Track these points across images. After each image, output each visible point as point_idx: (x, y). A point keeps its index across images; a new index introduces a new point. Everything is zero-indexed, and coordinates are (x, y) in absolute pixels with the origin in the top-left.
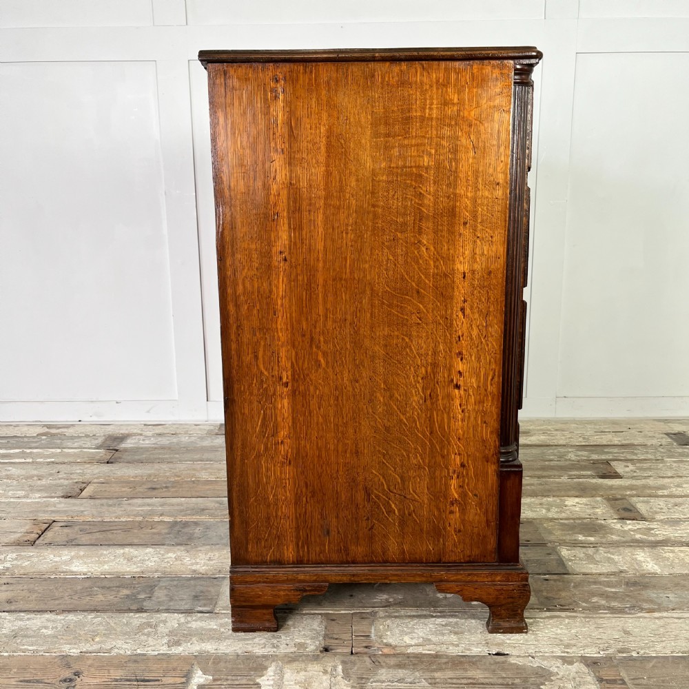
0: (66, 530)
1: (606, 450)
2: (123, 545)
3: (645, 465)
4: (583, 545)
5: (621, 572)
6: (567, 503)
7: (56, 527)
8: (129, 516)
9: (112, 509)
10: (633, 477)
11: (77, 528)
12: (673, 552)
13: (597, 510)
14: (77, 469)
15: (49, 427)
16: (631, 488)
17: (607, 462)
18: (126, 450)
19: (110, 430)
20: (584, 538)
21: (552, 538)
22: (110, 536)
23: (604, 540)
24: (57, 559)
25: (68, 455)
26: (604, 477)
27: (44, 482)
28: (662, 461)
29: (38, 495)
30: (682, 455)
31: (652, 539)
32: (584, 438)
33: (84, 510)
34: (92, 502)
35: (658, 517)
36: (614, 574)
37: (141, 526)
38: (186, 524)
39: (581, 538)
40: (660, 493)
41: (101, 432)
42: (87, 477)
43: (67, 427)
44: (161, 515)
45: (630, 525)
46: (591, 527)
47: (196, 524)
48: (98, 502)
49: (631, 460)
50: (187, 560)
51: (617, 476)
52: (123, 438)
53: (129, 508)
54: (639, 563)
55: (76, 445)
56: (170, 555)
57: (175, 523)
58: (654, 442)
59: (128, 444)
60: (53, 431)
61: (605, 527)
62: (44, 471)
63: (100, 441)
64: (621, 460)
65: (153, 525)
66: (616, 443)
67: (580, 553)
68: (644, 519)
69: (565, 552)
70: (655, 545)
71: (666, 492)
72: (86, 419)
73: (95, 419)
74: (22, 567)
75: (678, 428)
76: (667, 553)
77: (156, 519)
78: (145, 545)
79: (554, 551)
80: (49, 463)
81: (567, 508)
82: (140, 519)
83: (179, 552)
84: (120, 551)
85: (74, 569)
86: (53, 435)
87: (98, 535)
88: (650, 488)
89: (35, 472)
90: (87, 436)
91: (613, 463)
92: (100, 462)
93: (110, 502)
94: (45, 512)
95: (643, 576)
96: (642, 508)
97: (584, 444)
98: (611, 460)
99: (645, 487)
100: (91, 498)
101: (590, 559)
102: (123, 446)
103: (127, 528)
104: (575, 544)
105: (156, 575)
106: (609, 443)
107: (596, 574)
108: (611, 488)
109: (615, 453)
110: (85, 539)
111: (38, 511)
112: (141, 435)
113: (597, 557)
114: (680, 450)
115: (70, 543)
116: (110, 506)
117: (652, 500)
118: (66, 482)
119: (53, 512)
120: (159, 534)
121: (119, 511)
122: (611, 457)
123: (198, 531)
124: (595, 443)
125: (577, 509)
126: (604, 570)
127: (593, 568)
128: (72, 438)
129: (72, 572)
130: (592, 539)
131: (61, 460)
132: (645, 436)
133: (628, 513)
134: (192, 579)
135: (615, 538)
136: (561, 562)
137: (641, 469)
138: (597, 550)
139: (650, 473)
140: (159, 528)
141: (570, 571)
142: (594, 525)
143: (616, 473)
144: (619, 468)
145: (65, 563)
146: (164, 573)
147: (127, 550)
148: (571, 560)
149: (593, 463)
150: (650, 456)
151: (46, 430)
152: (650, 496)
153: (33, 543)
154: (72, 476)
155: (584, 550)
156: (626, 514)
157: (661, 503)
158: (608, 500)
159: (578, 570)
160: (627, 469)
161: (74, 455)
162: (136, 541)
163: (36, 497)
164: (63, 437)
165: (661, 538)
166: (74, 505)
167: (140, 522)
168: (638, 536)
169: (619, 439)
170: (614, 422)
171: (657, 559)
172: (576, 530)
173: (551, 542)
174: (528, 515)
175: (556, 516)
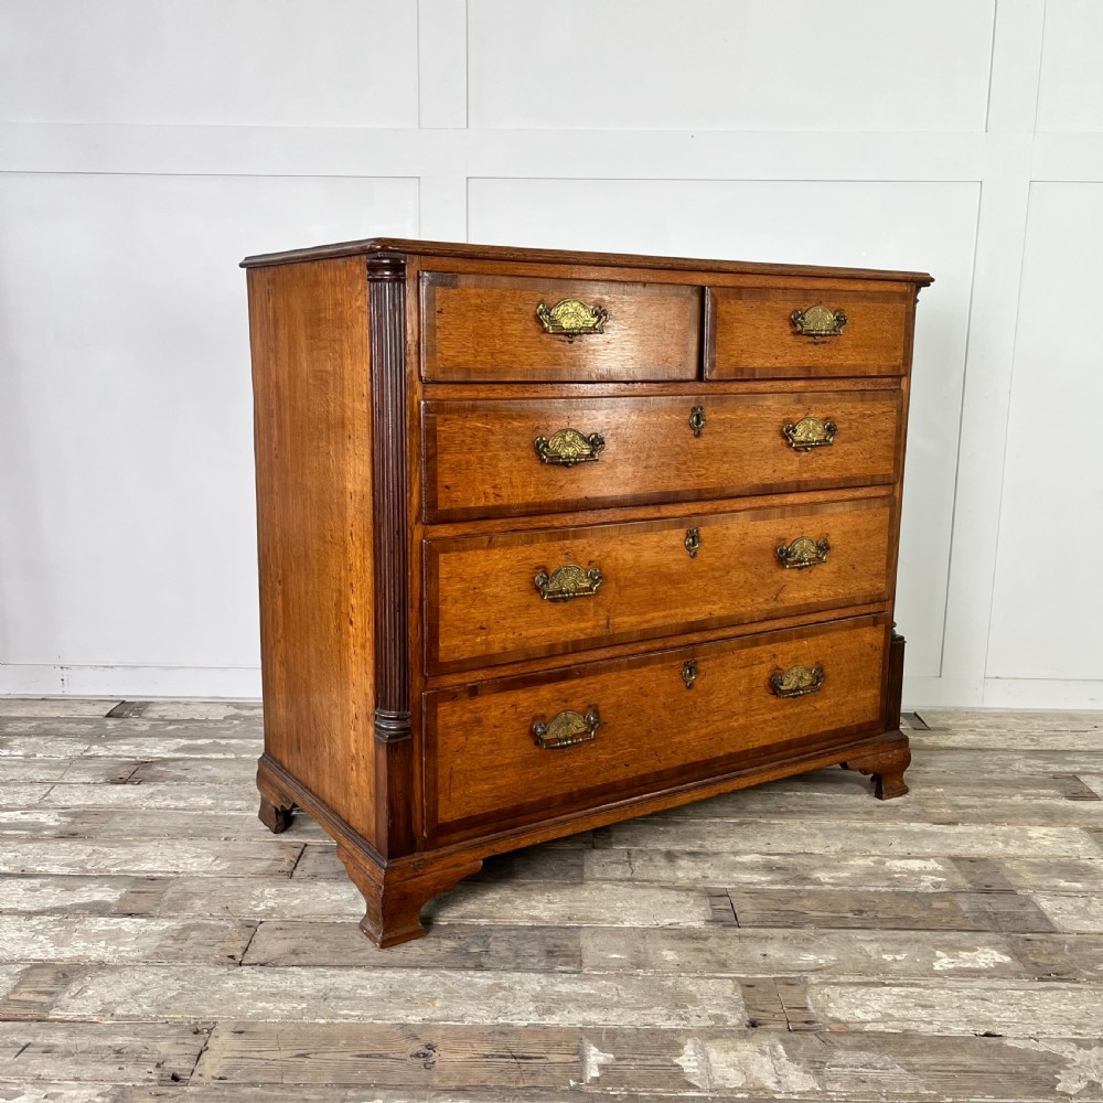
1: (1068, 759)
4: (1069, 894)
6: (1030, 834)
13: (1077, 846)
17: (1074, 777)
20: (1067, 884)
21: (1020, 882)
23: (1096, 888)
26: (1074, 797)
32: (1032, 740)
39: (1063, 883)
46: (1074, 870)
51: (1093, 796)
61: (1093, 868)
64: (1093, 774)
66: (1081, 748)
67: (1068, 905)
69: (1046, 904)
79: (1027, 902)
81: (1033, 841)
91: (1083, 778)
97: (1033, 748)
98: (1079, 773)
101: (1084, 913)
104: (1056, 892)
105: (483, 922)
106: (1070, 748)
107: (1095, 933)
108: (1088, 814)
109: (1084, 763)
113: (1093, 911)
122: (1078, 769)
124: (1050, 748)
125: (1047, 843)
127: (1090, 926)
130: (1079, 885)
136: (1042, 916)
138: (1090, 901)
141: (1059, 928)
142: (1077, 866)
143: (1092, 792)
144: (1095, 786)
146: (492, 919)
148: (1056, 914)
149: (1054, 778)
155: (1071, 900)
158: (1089, 830)
159: (1069, 927)
169: (1083, 742)
170: (1072, 717)
172: (1054, 873)
173: (1020, 888)
174: (979, 850)
175: (1019, 852)
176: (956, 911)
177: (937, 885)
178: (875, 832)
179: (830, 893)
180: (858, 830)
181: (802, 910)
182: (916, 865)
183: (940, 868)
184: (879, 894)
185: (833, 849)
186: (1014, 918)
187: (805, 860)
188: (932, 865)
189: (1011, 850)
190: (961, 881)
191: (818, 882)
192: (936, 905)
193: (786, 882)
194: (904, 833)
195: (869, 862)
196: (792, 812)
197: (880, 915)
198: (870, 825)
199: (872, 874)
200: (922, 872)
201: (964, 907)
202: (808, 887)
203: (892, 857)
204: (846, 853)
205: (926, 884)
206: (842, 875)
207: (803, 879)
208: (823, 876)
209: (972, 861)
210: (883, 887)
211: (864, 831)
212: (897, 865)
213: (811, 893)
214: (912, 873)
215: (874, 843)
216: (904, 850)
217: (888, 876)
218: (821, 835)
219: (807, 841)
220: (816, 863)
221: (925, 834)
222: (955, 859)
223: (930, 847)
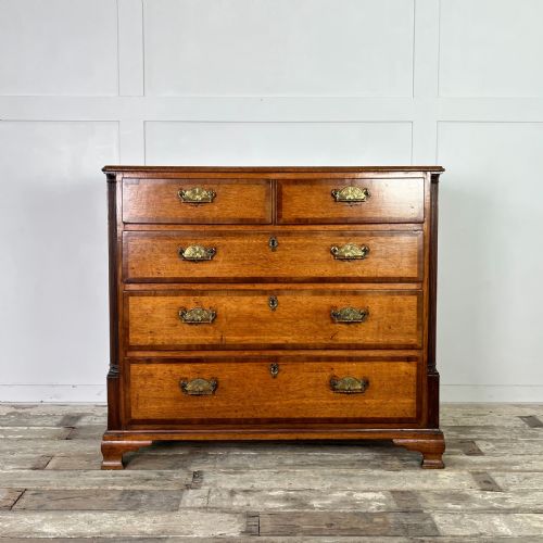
0: (37, 497)
1: (471, 431)
2: (83, 510)
3: (503, 444)
4: (453, 512)
5: (481, 534)
6: (440, 476)
7: (28, 495)
8: (87, 485)
9: (72, 479)
10: (492, 455)
11: (45, 496)
12: (522, 517)
13: (464, 483)
14: (43, 445)
15: (17, 407)
16: (491, 464)
17: (473, 442)
18: (81, 428)
19: (67, 410)
20: (453, 506)
21: (427, 505)
22: (72, 502)
23: (468, 508)
24: (32, 522)
25: (34, 432)
26: (469, 454)
27: (15, 456)
28: (516, 441)
29: (11, 467)
30: (532, 435)
31: (505, 507)
32: (454, 420)
33: (51, 480)
34: (55, 473)
35: (512, 489)
36: (476, 536)
37: (97, 494)
38: (133, 493)
39: (450, 506)
40: (514, 468)
41: (61, 412)
42: (50, 452)
43: (31, 407)
44: (114, 484)
45: (489, 496)
46: (458, 497)
47: (142, 492)
48: (61, 473)
49: (491, 440)
50: (136, 523)
51: (480, 453)
52: (78, 417)
53: (87, 478)
54: (495, 527)
55: (39, 423)
56: (123, 518)
57: (125, 492)
58: (511, 424)
59: (83, 422)
60: (20, 411)
61: (470, 496)
62: (16, 446)
63: (58, 420)
64: (483, 440)
65: (107, 493)
66: (480, 424)
67: (450, 518)
68: (501, 490)
69: (437, 519)
70: (508, 512)
71: (518, 468)
72: (48, 400)
73: (54, 400)
74: (4, 529)
75: (529, 412)
76: (517, 518)
77: (110, 488)
78: (101, 510)
79: (429, 517)
80: (18, 440)
81: (440, 480)
82: (97, 487)
83: (130, 516)
84: (81, 515)
85: (46, 530)
86: (20, 414)
87: (63, 502)
88: (506, 464)
89: (8, 447)
90: (48, 415)
91: (477, 442)
92: (60, 438)
93: (71, 473)
94: (18, 482)
95: (498, 538)
96: (499, 481)
97: (454, 425)
98: (475, 439)
99: (502, 463)
100: (55, 469)
101: (457, 523)
102: (79, 424)
103: (86, 495)
104: (446, 511)
105: (112, 536)
106: (474, 425)
107: (461, 536)
108: (475, 464)
109: (479, 433)
110: (52, 505)
111: (11, 481)
112: (92, 414)
113: (463, 522)
114: (531, 431)
115: (40, 509)
116: (71, 476)
117: (507, 474)
118: (34, 456)
119: (25, 481)
120: (112, 500)
121: (78, 480)
122: (475, 437)
123: (144, 497)
124: (463, 425)
125: (448, 481)
126: (468, 533)
127: (459, 532)
128: (36, 417)
129: (44, 533)
130: (459, 507)
131: (28, 436)
132: (503, 419)
133: (488, 485)
134: (140, 539)
135: (477, 506)
136: (434, 527)
137: (499, 447)
138: (463, 516)
139: (506, 451)
140: (112, 495)
141: (441, 533)
142: (461, 495)
143: (480, 450)
144: (482, 447)
145: (39, 525)
146: (118, 534)
147: (87, 514)
148: (442, 525)
149: (461, 442)
150: (506, 436)
151: (13, 410)
152: (505, 470)
153: (10, 508)
154: (39, 451)
155: (452, 516)
156: (487, 486)
157: (514, 476)
158: (473, 473)
159: (447, 533)
160: (488, 448)
161: (40, 431)
162: (94, 507)
163: (10, 469)
164: (28, 416)
165: (513, 506)
166: (42, 475)
167: (96, 491)
168: (495, 505)
169: (481, 421)
170: (479, 406)
171: (510, 524)
172: (447, 499)
173: (426, 509)
174: (408, 486)
175: (431, 487)
176: (385, 524)
177: (379, 508)
178: (352, 476)
179: (316, 514)
180: (342, 475)
181: (297, 524)
182: (370, 496)
183: (384, 497)
184: (344, 514)
185: (326, 487)
186: (418, 527)
187: (307, 494)
188: (380, 495)
189: (426, 486)
190: (393, 505)
191: (312, 507)
192: (376, 520)
193: (294, 507)
194: (369, 476)
195: (344, 494)
196: (308, 465)
197: (343, 527)
198: (351, 471)
199: (344, 502)
200: (372, 500)
201: (391, 521)
202: (307, 510)
203: (357, 491)
204: (333, 489)
205: (373, 508)
206: (326, 502)
207: (304, 505)
208: (316, 503)
209: (402, 492)
210: (348, 509)
211: (346, 475)
212: (359, 496)
213: (307, 513)
214: (367, 500)
215: (351, 483)
216: (365, 487)
217: (353, 503)
218: (321, 479)
219: (312, 481)
220: (313, 495)
221: (380, 477)
222: (393, 492)
223: (380, 485)
